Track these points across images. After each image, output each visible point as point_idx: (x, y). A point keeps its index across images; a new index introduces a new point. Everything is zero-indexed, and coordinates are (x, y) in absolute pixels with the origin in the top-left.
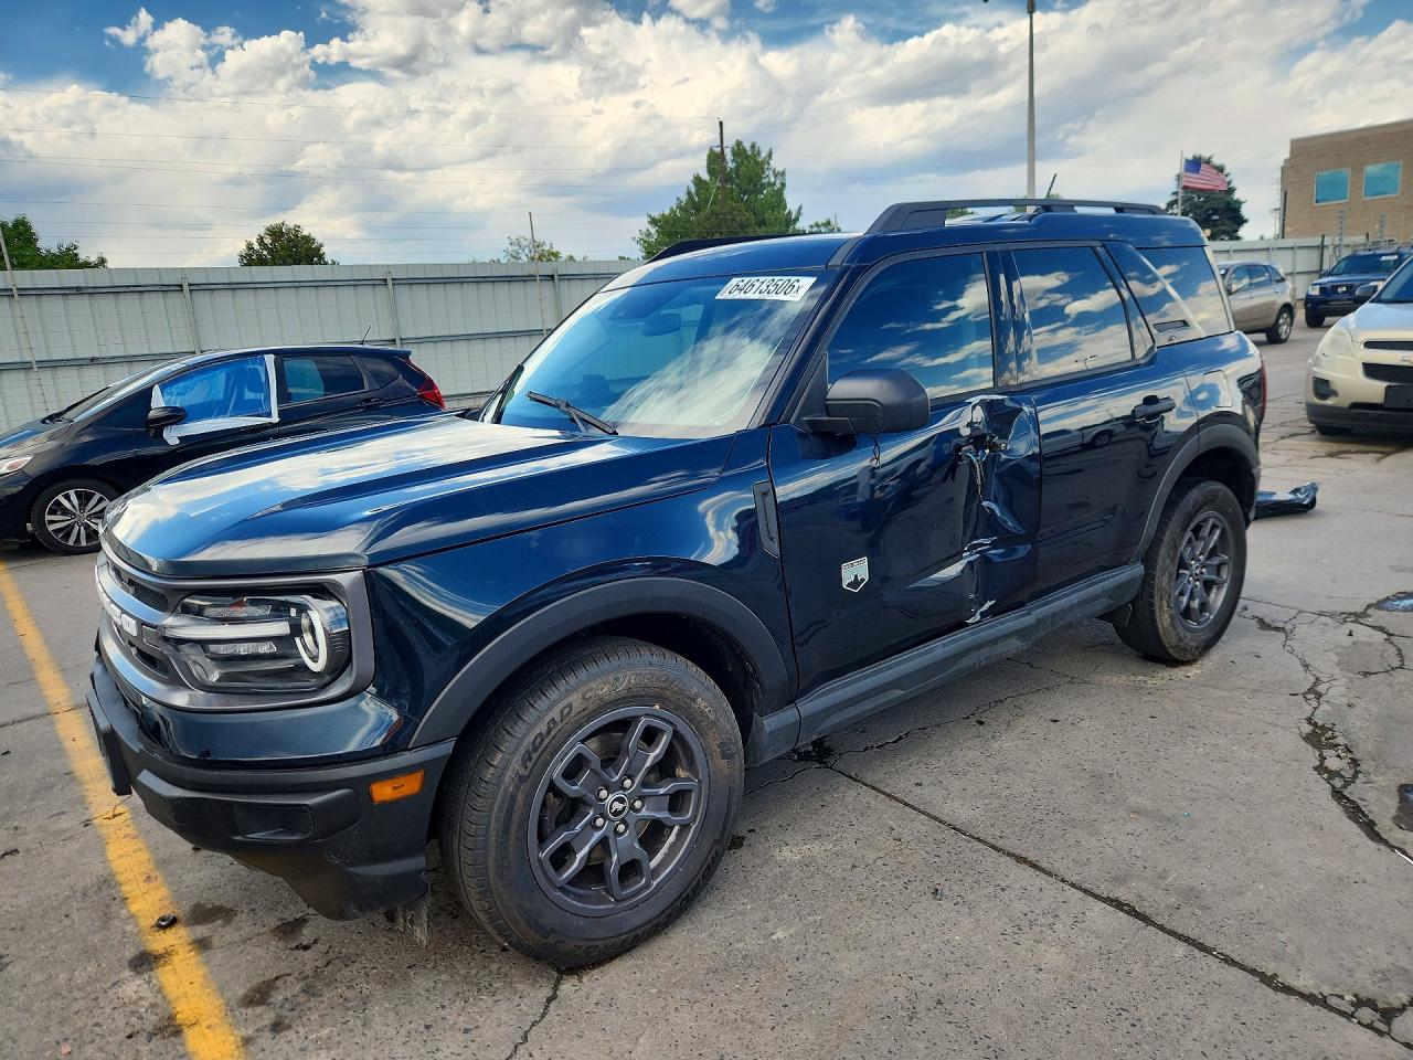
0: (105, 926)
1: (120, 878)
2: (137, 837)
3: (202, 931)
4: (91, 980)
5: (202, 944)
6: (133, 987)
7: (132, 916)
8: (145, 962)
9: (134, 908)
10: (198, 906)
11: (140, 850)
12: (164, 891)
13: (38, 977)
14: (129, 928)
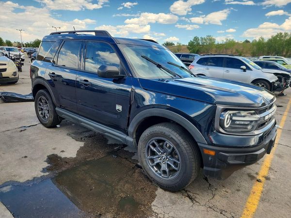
0: (269, 190)
1: (259, 198)
2: (246, 208)
3: (255, 175)
4: (277, 182)
5: (257, 174)
6: (272, 177)
7: (263, 187)
8: (267, 178)
9: (262, 189)
10: (251, 180)
11: (249, 202)
12: (254, 187)
13: (286, 190)
14: (266, 186)
